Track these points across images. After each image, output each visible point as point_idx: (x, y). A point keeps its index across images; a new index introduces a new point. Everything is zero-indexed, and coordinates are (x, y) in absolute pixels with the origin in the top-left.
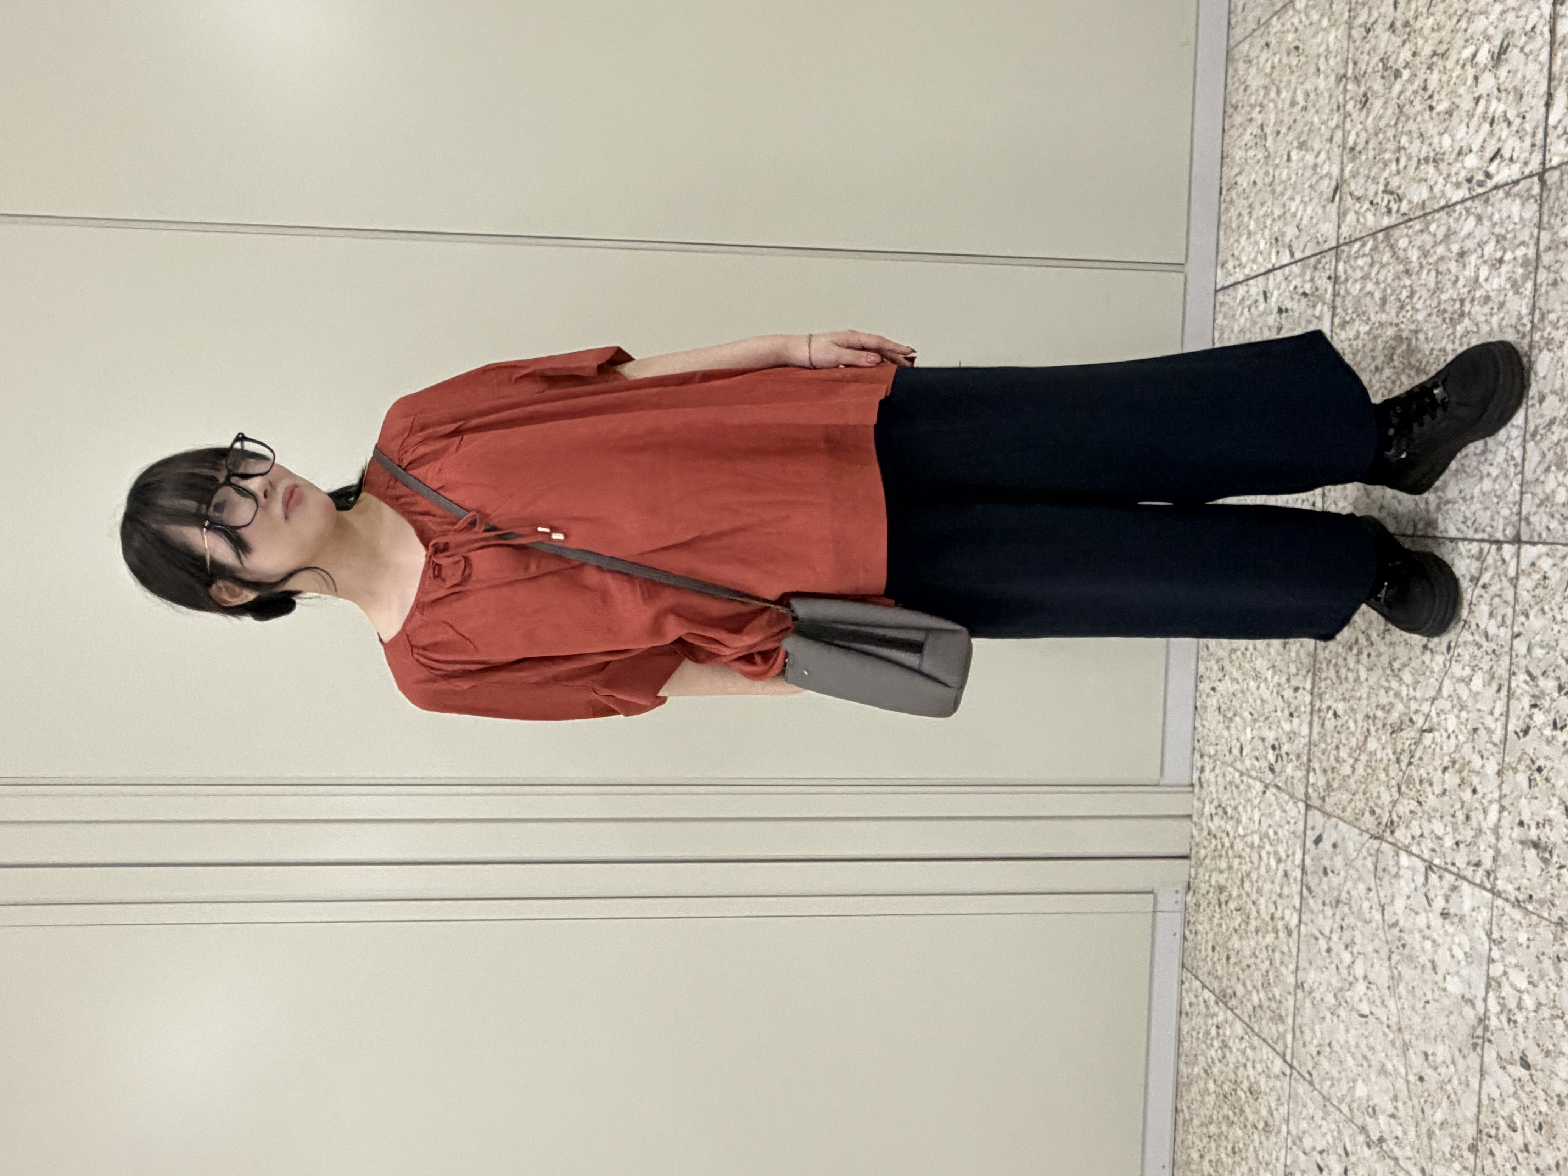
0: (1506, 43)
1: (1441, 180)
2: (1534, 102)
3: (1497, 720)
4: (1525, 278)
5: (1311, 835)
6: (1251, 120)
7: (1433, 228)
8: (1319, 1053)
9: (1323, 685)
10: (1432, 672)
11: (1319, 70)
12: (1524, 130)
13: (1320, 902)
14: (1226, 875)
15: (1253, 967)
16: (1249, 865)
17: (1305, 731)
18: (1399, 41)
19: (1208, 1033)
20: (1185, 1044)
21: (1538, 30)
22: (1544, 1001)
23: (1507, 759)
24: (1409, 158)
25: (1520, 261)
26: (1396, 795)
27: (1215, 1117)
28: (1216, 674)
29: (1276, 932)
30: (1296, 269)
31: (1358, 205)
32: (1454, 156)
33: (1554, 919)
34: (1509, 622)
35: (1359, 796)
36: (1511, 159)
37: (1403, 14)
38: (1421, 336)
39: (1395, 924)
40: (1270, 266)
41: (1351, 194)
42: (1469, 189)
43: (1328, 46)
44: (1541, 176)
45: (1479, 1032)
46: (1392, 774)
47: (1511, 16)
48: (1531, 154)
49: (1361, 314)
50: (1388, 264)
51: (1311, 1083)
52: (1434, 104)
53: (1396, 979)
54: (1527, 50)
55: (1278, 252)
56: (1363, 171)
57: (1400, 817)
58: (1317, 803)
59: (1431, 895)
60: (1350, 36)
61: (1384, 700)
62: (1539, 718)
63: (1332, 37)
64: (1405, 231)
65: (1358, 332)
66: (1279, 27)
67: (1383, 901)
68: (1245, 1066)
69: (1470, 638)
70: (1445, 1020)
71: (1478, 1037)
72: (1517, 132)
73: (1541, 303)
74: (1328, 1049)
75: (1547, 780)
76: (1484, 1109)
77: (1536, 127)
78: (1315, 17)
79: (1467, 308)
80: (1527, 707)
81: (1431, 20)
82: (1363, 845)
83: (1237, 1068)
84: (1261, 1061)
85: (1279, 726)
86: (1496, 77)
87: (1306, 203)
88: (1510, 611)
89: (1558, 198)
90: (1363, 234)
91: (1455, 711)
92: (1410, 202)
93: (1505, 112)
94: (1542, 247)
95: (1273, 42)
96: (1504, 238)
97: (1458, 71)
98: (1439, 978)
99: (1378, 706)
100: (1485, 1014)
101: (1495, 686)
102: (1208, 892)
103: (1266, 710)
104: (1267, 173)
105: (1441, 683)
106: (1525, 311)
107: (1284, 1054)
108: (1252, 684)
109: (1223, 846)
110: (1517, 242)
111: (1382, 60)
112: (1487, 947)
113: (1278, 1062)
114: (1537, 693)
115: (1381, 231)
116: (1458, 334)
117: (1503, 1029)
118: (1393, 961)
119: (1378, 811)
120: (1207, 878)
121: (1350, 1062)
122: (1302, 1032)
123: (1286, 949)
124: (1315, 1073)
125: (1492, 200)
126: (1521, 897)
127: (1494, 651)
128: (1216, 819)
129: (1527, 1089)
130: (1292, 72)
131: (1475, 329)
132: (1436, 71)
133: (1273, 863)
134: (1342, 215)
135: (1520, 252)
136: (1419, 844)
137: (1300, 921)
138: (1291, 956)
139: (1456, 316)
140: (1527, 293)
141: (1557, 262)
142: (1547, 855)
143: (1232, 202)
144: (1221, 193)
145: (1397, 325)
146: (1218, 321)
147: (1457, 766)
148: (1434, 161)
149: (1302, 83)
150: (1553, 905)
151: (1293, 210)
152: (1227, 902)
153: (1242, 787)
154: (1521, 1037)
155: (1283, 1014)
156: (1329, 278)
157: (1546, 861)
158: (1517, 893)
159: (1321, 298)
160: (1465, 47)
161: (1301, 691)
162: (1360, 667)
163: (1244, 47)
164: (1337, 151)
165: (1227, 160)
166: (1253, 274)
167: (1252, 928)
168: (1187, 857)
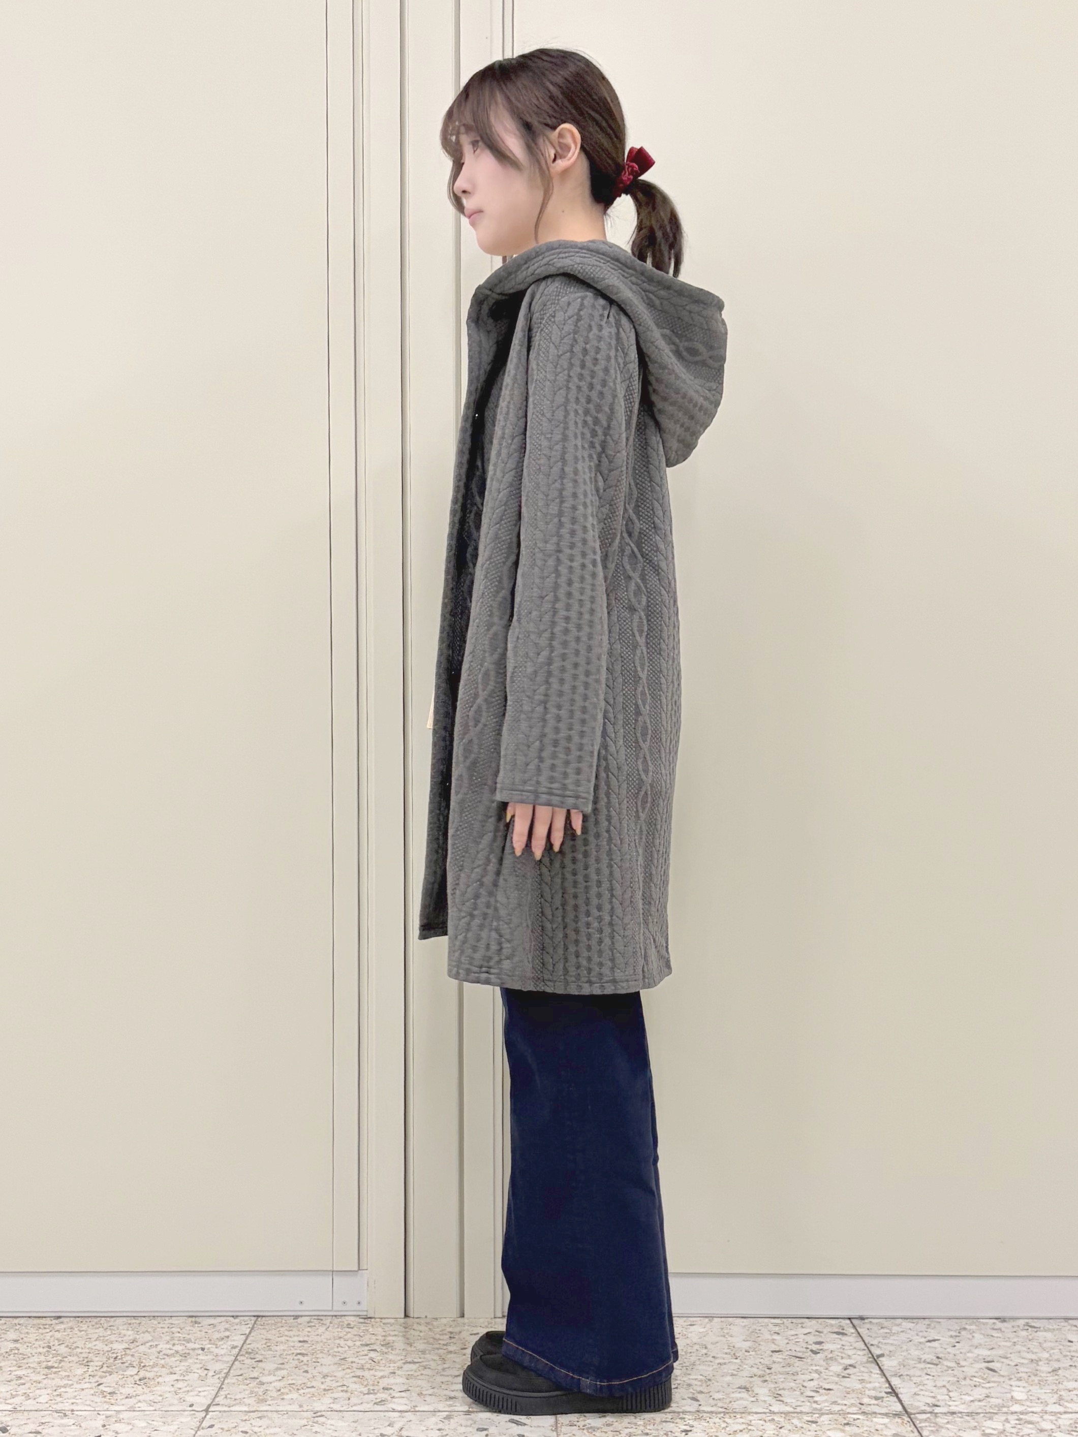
9: (717, 1420)
13: (441, 1426)
15: (309, 1375)
16: (440, 1368)
19: (189, 1341)
20: (156, 1322)
27: (79, 1350)
29: (371, 1393)
68: (172, 1373)
83: (163, 1366)
84: (190, 1385)
102: (374, 1335)
107: (217, 1405)
113: (204, 1400)
122: (260, 1418)
123: (354, 1400)
137: (401, 1411)
138: (350, 1405)
152: (375, 1350)
155: (268, 1403)
161: (696, 1403)
167: (359, 1373)
168: (406, 1316)
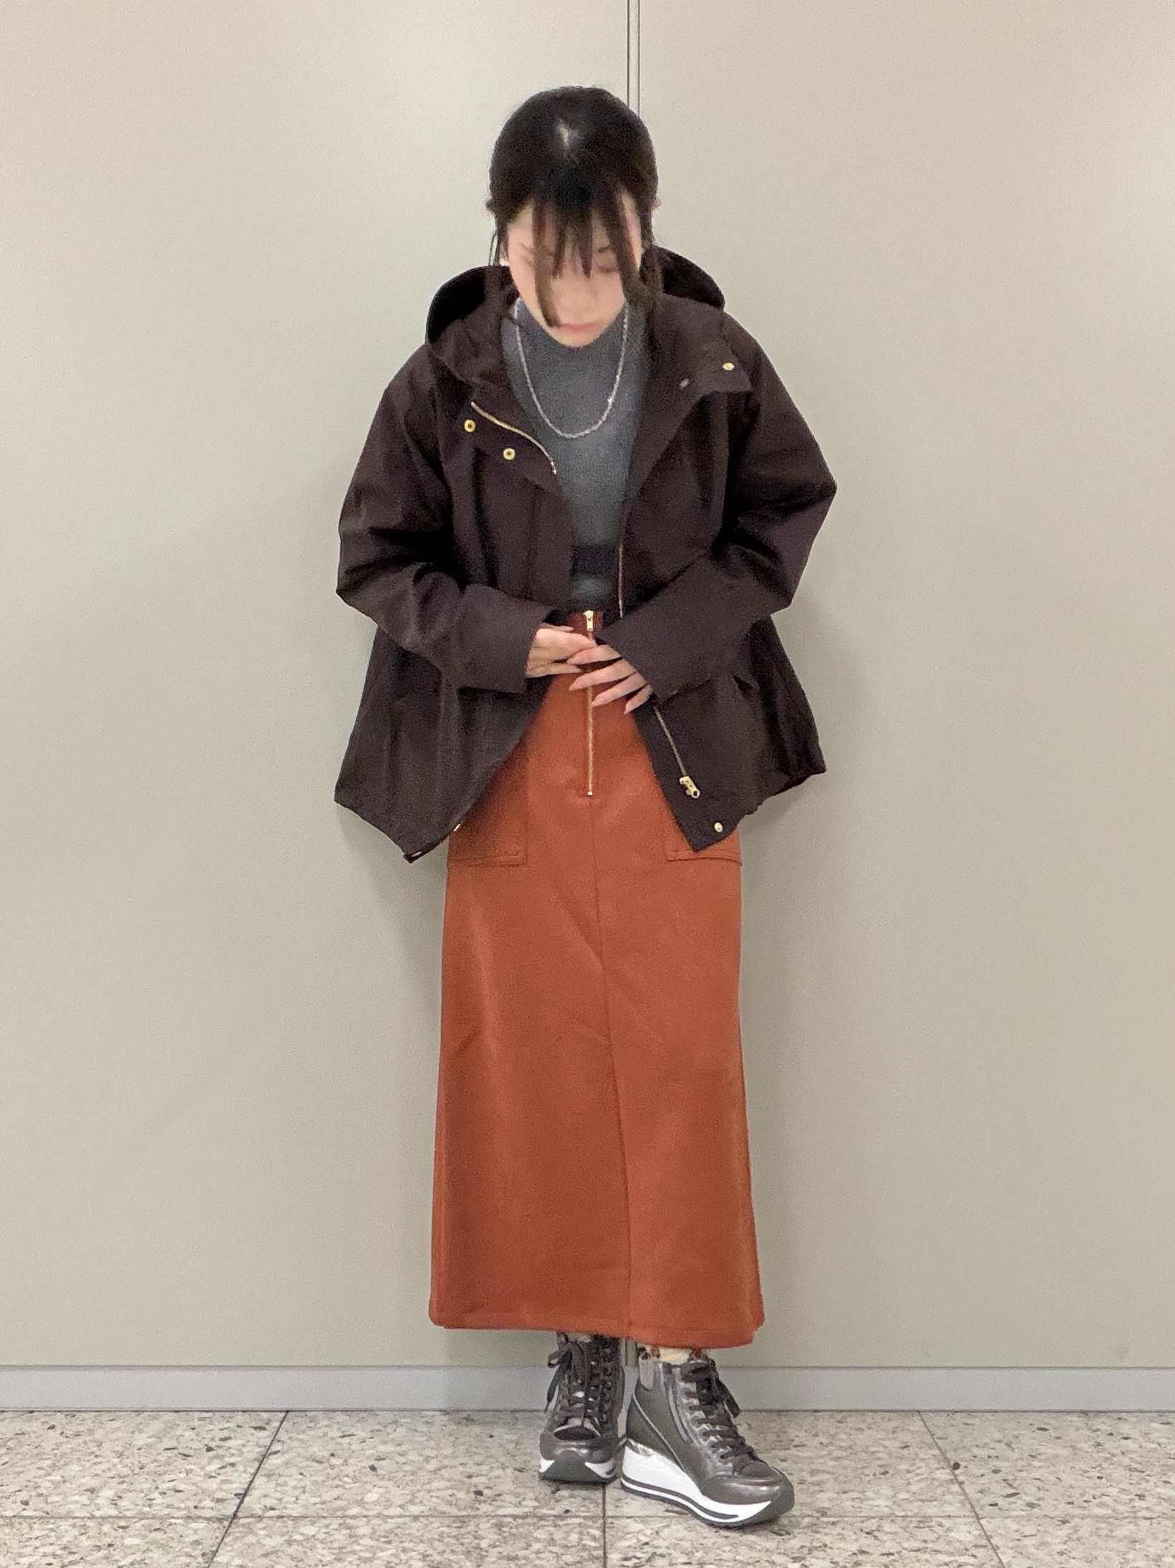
6: (816, 1435)
11: (845, 1492)
28: (74, 1429)
31: (648, 1532)
41: (668, 1526)
43: (872, 1500)
49: (507, 1539)
50: (559, 1560)
60: (873, 1517)
63: (881, 1502)
65: (484, 1538)
66: (924, 1456)
78: (916, 1487)
90: (609, 1538)
95: (906, 1452)
108: (46, 1463)
111: (825, 1546)
115: (605, 1554)
130: (857, 1470)
134: (644, 1520)
156: (567, 1511)
163: (917, 1427)
165: (774, 1416)
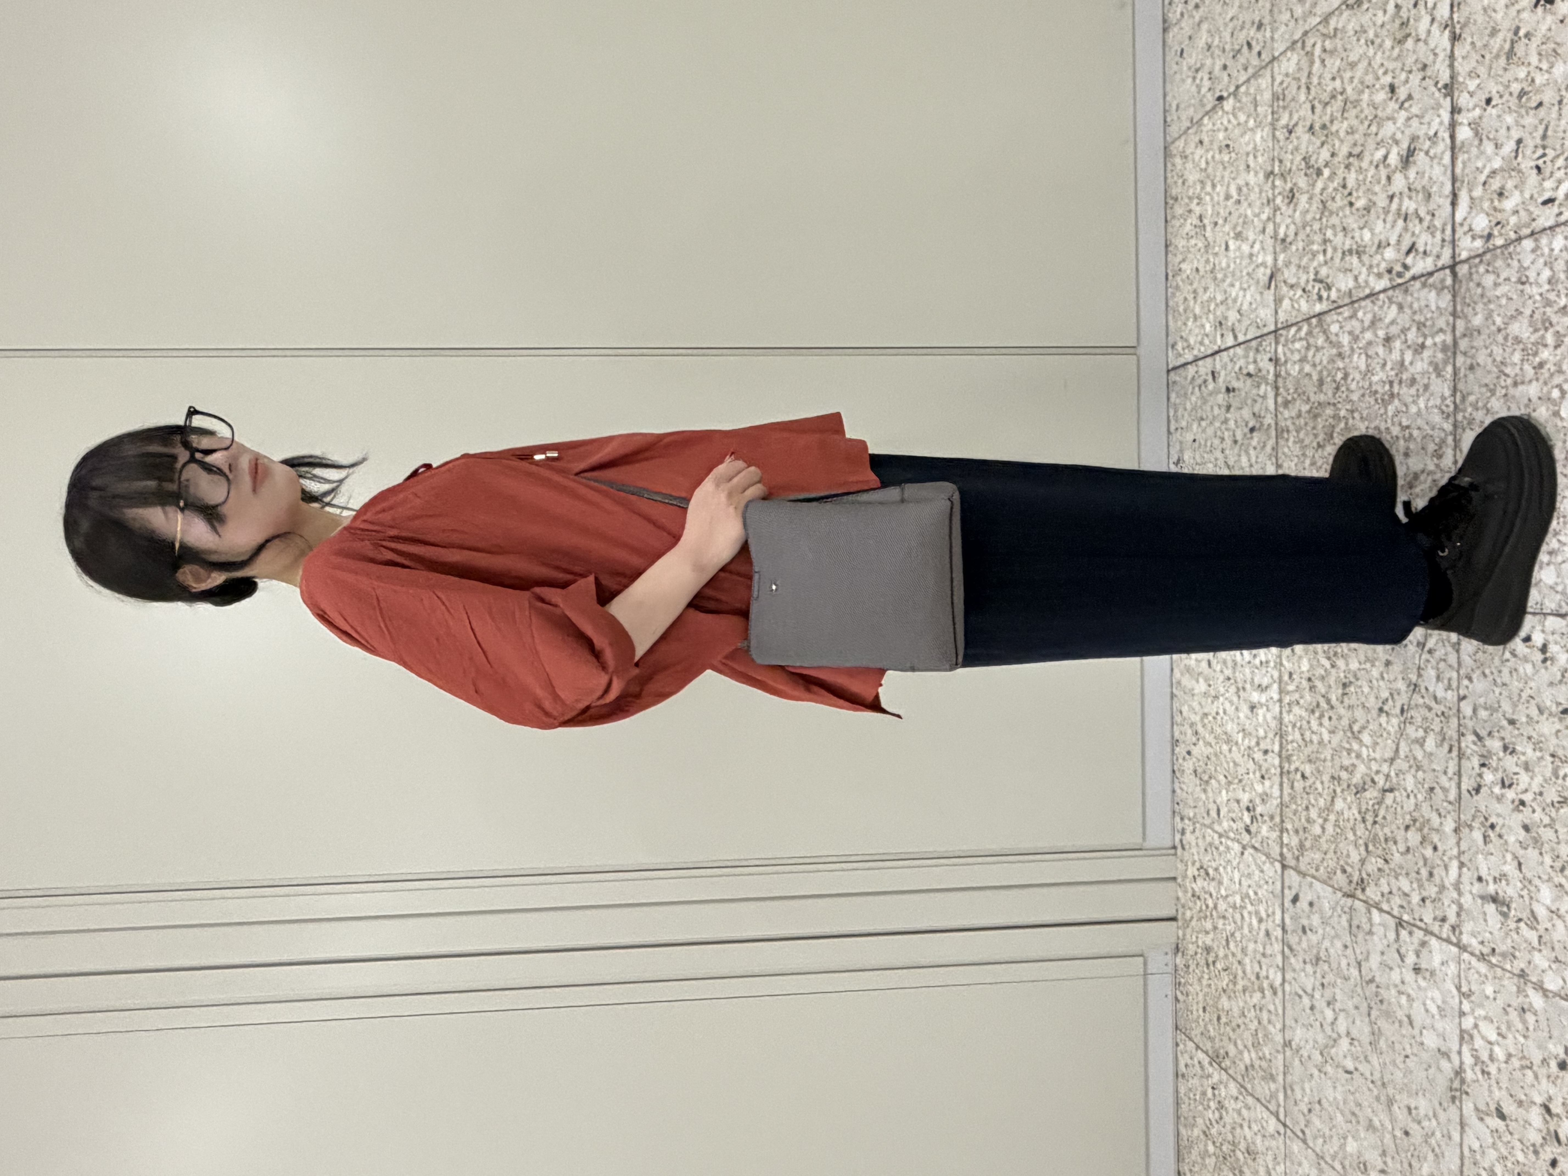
0: (1412, 147)
1: (1364, 270)
2: (1441, 201)
3: (1451, 779)
4: (1446, 362)
5: (1289, 895)
6: (1190, 211)
7: (1360, 314)
8: (1310, 1111)
9: (1290, 747)
10: (1389, 733)
11: (1248, 166)
12: (1434, 226)
13: (1301, 959)
14: (1211, 936)
15: (1243, 1027)
16: (1233, 925)
17: (1276, 792)
18: (1318, 143)
19: (1204, 1093)
20: (1183, 1106)
21: (1440, 134)
22: (1512, 1051)
23: (1462, 816)
24: (1335, 249)
25: (1440, 346)
26: (1364, 853)
28: (1190, 737)
29: (1262, 991)
30: (1239, 351)
31: (1292, 293)
32: (1374, 248)
33: (1517, 971)
34: (1454, 684)
35: (1331, 854)
36: (1425, 253)
37: (1320, 117)
38: (1356, 415)
39: (1372, 981)
40: (1216, 348)
42: (1390, 280)
43: (1256, 145)
44: (1453, 268)
45: (1456, 1084)
46: (1359, 833)
47: (1415, 122)
48: (1442, 247)
49: (1301, 393)
50: (1323, 348)
51: (1304, 1141)
52: (1353, 200)
53: (1376, 1034)
54: (1432, 153)
55: (1222, 335)
56: (1295, 261)
57: (1369, 875)
58: (1293, 863)
59: (1403, 951)
60: (1274, 136)
61: (1346, 762)
62: (1489, 777)
63: (1258, 138)
64: (1335, 317)
65: (1300, 411)
66: (1210, 126)
67: (1360, 957)
68: (1241, 1126)
69: (1421, 701)
70: (1423, 1074)
71: (1456, 1090)
72: (1429, 228)
73: (1461, 386)
74: (1317, 1106)
75: (1500, 836)
76: (1466, 1162)
77: (1445, 224)
78: (1242, 118)
79: (1396, 389)
80: (1477, 766)
81: (1346, 124)
82: (1337, 903)
83: (1233, 1128)
84: (1255, 1121)
85: (1252, 788)
86: (1406, 178)
87: (1245, 290)
88: (1454, 675)
89: (1468, 290)
90: (1299, 319)
91: (1413, 771)
92: (1339, 290)
93: (1416, 210)
94: (1458, 334)
95: (1206, 140)
96: (1424, 325)
97: (1372, 171)
98: (1416, 1032)
99: (1342, 767)
100: (1460, 1067)
101: (1446, 747)
102: (1196, 953)
103: (1239, 773)
104: (1207, 261)
105: (1398, 745)
106: (1447, 393)
107: (1277, 1112)
108: (1225, 747)
109: (1207, 907)
110: (1435, 329)
111: (1304, 159)
112: (1457, 1000)
113: (1273, 1121)
114: (1485, 753)
115: (1314, 316)
116: (1390, 414)
117: (1478, 1081)
118: (1373, 1017)
119: (1349, 869)
120: (1194, 939)
121: (1339, 1117)
122: (1293, 1090)
123: (1272, 1008)
124: (1307, 1131)
125: (1411, 289)
126: (1486, 951)
127: (1443, 713)
128: (1200, 882)
129: (1505, 1139)
130: (1225, 168)
131: (1404, 409)
132: (1353, 169)
133: (1255, 922)
134: (1278, 301)
135: (1439, 339)
136: (1388, 901)
137: (1284, 979)
138: (1277, 1015)
139: (1386, 397)
140: (1448, 376)
141: (1472, 347)
142: (1505, 909)
143: (1177, 288)
144: (1167, 279)
145: (1334, 405)
146: (1172, 400)
147: (1418, 824)
148: (1358, 253)
149: (1234, 179)
150: (1514, 957)
151: (1234, 294)
152: (1214, 962)
153: (1222, 848)
154: (1495, 1088)
155: (1274, 1072)
156: (1271, 360)
157: (1505, 915)
158: (1480, 947)
159: (1265, 379)
160: (1377, 149)
161: (1270, 754)
162: (1323, 730)
163: (1180, 144)
164: (1270, 242)
165: (1170, 249)
166: (1201, 355)
167: (1239, 987)
168: (1173, 919)
